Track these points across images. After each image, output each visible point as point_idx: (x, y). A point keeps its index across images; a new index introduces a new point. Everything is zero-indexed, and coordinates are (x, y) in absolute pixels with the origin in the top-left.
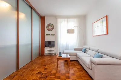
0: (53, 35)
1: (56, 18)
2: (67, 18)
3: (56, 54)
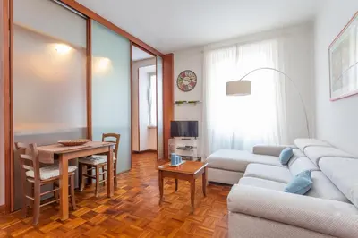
0: (195, 102)
1: (203, 52)
2: (237, 45)
3: (202, 160)
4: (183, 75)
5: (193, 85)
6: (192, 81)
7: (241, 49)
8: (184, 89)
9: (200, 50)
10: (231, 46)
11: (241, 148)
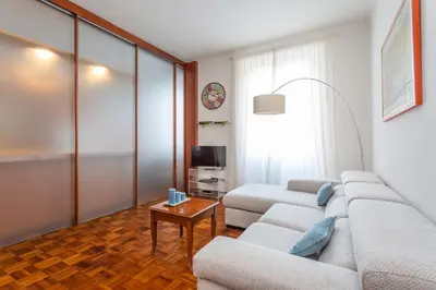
0: (222, 123)
1: (232, 59)
2: (274, 50)
4: (209, 88)
5: (221, 101)
6: (219, 96)
7: (280, 54)
8: (210, 106)
9: (229, 56)
10: (267, 51)
11: (277, 183)
